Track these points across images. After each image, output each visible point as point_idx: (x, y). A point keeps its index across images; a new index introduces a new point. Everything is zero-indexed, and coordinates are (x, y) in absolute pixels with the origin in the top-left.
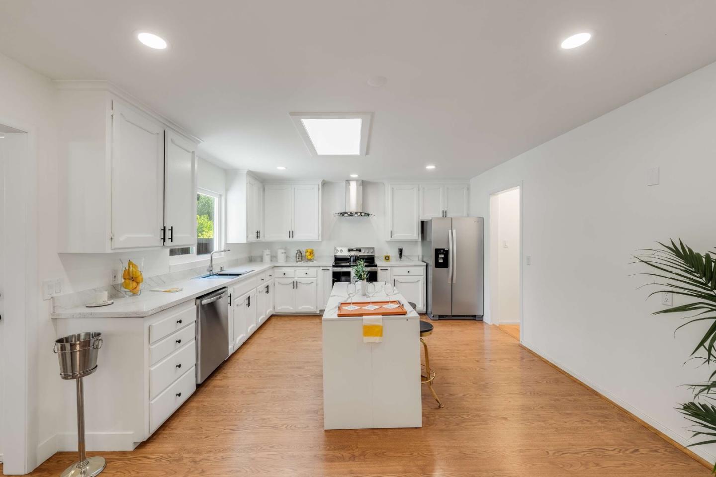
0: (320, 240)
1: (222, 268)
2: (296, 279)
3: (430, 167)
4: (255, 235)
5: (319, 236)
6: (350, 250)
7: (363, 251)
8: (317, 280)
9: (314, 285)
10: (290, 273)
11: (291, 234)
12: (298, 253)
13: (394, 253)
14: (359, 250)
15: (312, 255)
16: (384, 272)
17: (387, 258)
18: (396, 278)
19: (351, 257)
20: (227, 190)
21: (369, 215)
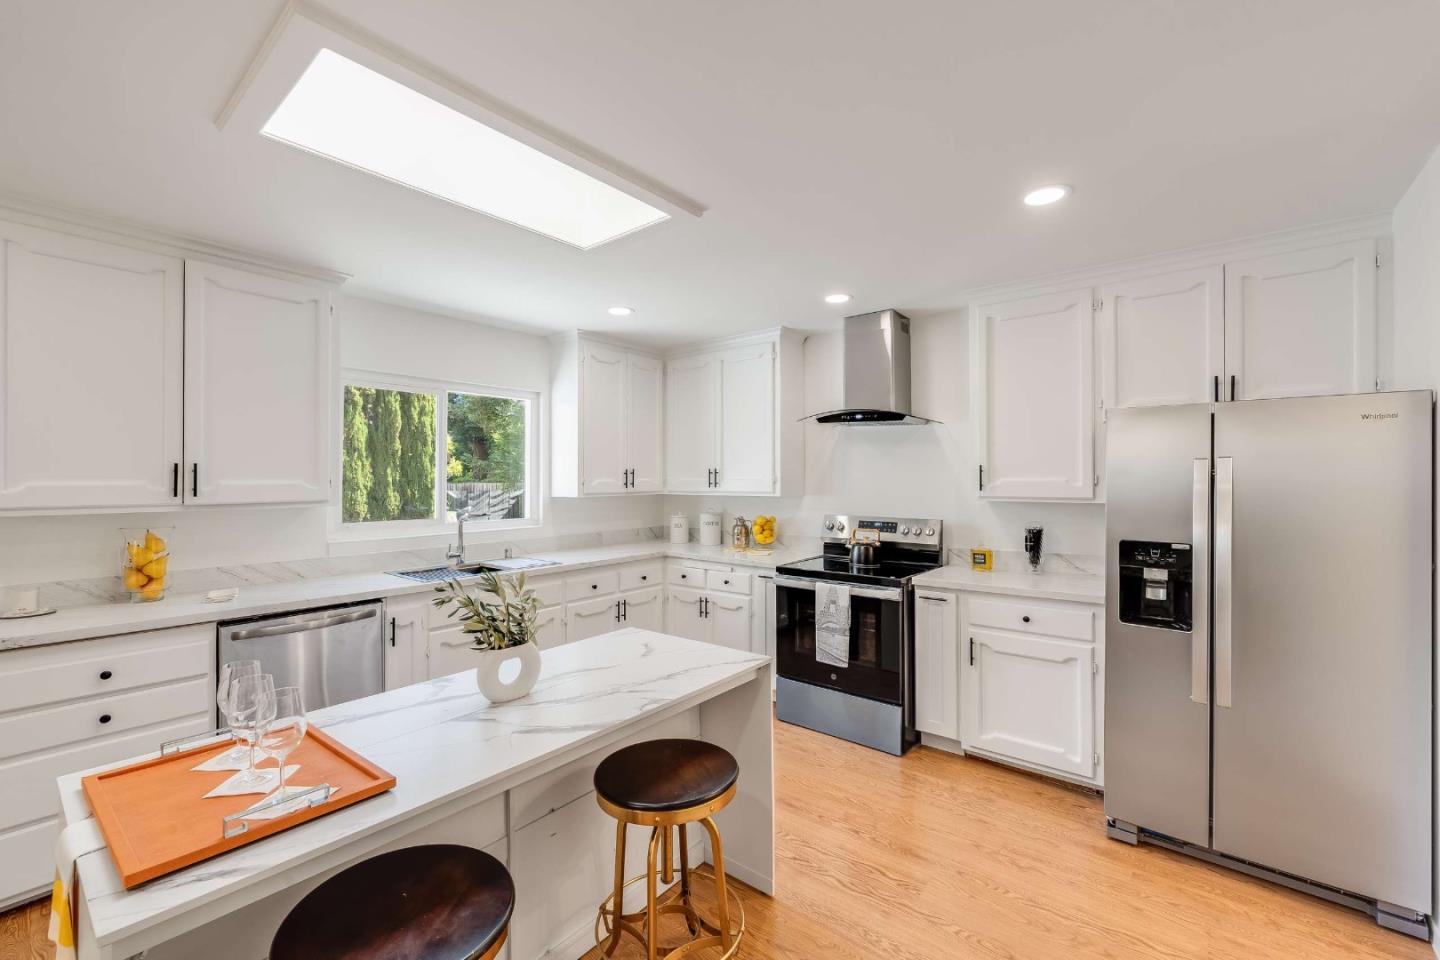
0: (778, 494)
1: (506, 551)
2: (704, 594)
3: (1045, 197)
4: (622, 481)
5: (775, 483)
6: (865, 525)
7: (901, 528)
8: (751, 601)
9: (744, 614)
10: (696, 573)
11: (713, 477)
12: (737, 525)
13: (1008, 544)
14: (890, 527)
15: (766, 533)
16: (932, 606)
17: (980, 559)
18: (980, 635)
19: (854, 546)
20: (551, 381)
21: (928, 421)
